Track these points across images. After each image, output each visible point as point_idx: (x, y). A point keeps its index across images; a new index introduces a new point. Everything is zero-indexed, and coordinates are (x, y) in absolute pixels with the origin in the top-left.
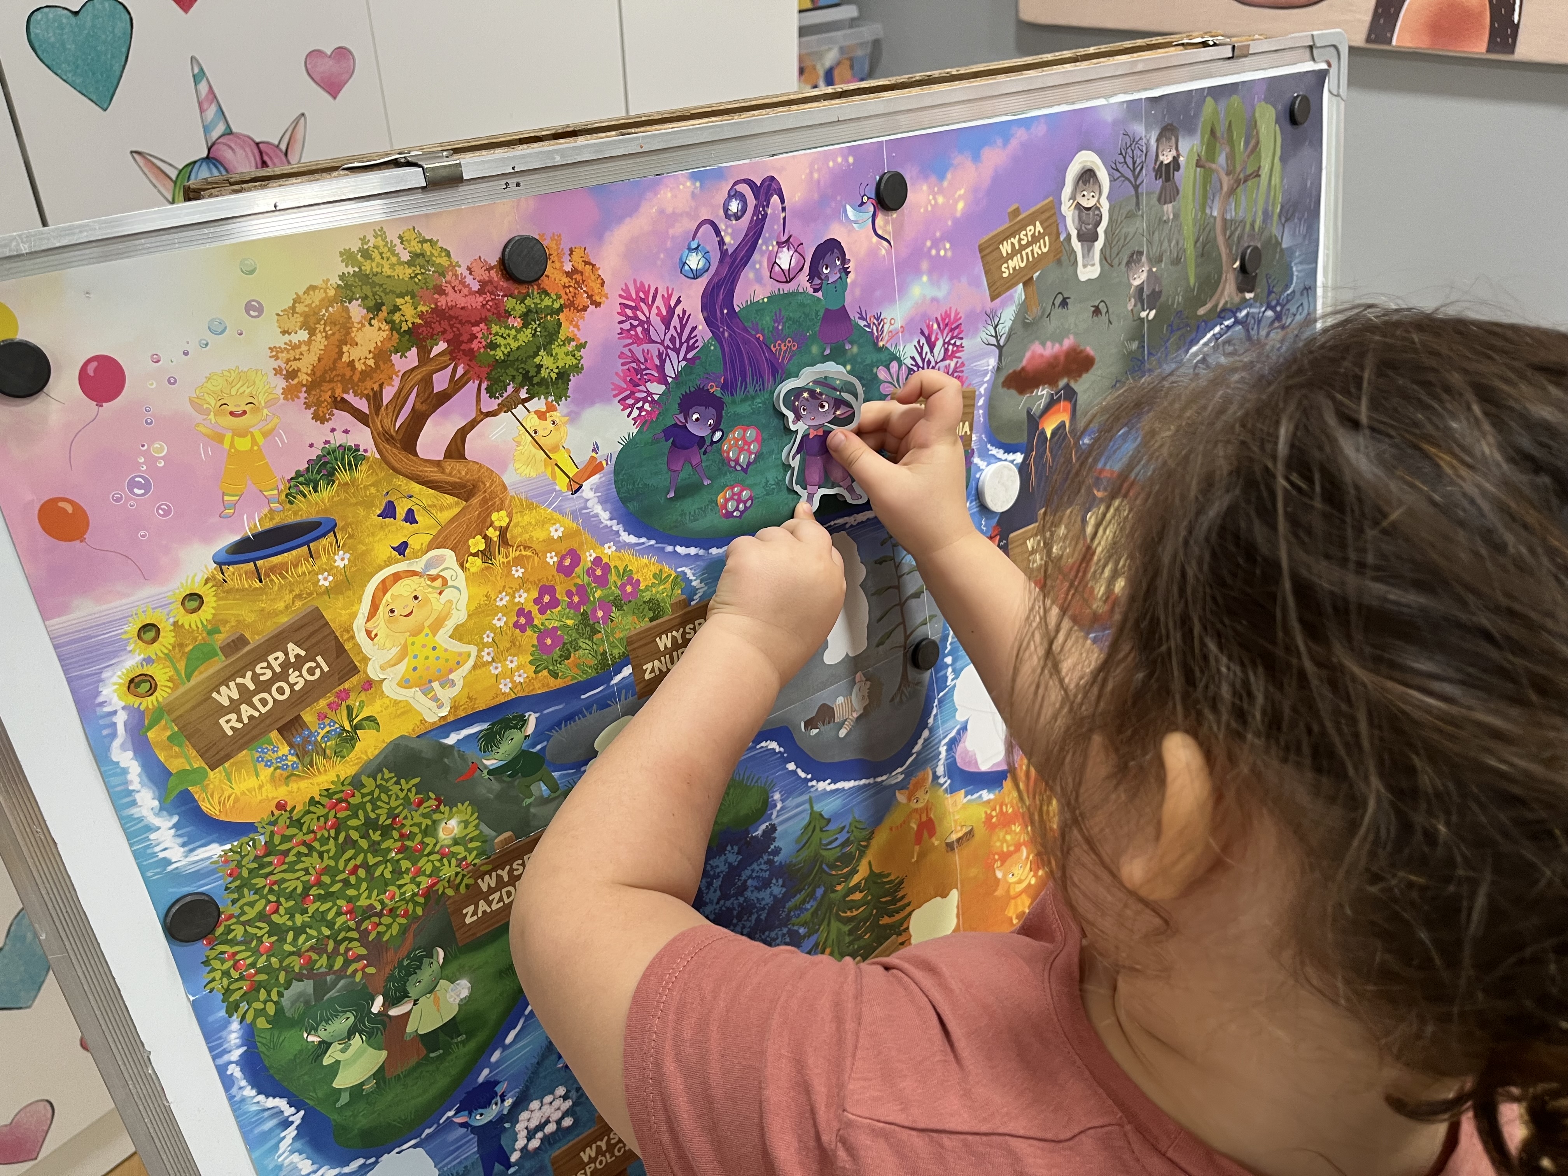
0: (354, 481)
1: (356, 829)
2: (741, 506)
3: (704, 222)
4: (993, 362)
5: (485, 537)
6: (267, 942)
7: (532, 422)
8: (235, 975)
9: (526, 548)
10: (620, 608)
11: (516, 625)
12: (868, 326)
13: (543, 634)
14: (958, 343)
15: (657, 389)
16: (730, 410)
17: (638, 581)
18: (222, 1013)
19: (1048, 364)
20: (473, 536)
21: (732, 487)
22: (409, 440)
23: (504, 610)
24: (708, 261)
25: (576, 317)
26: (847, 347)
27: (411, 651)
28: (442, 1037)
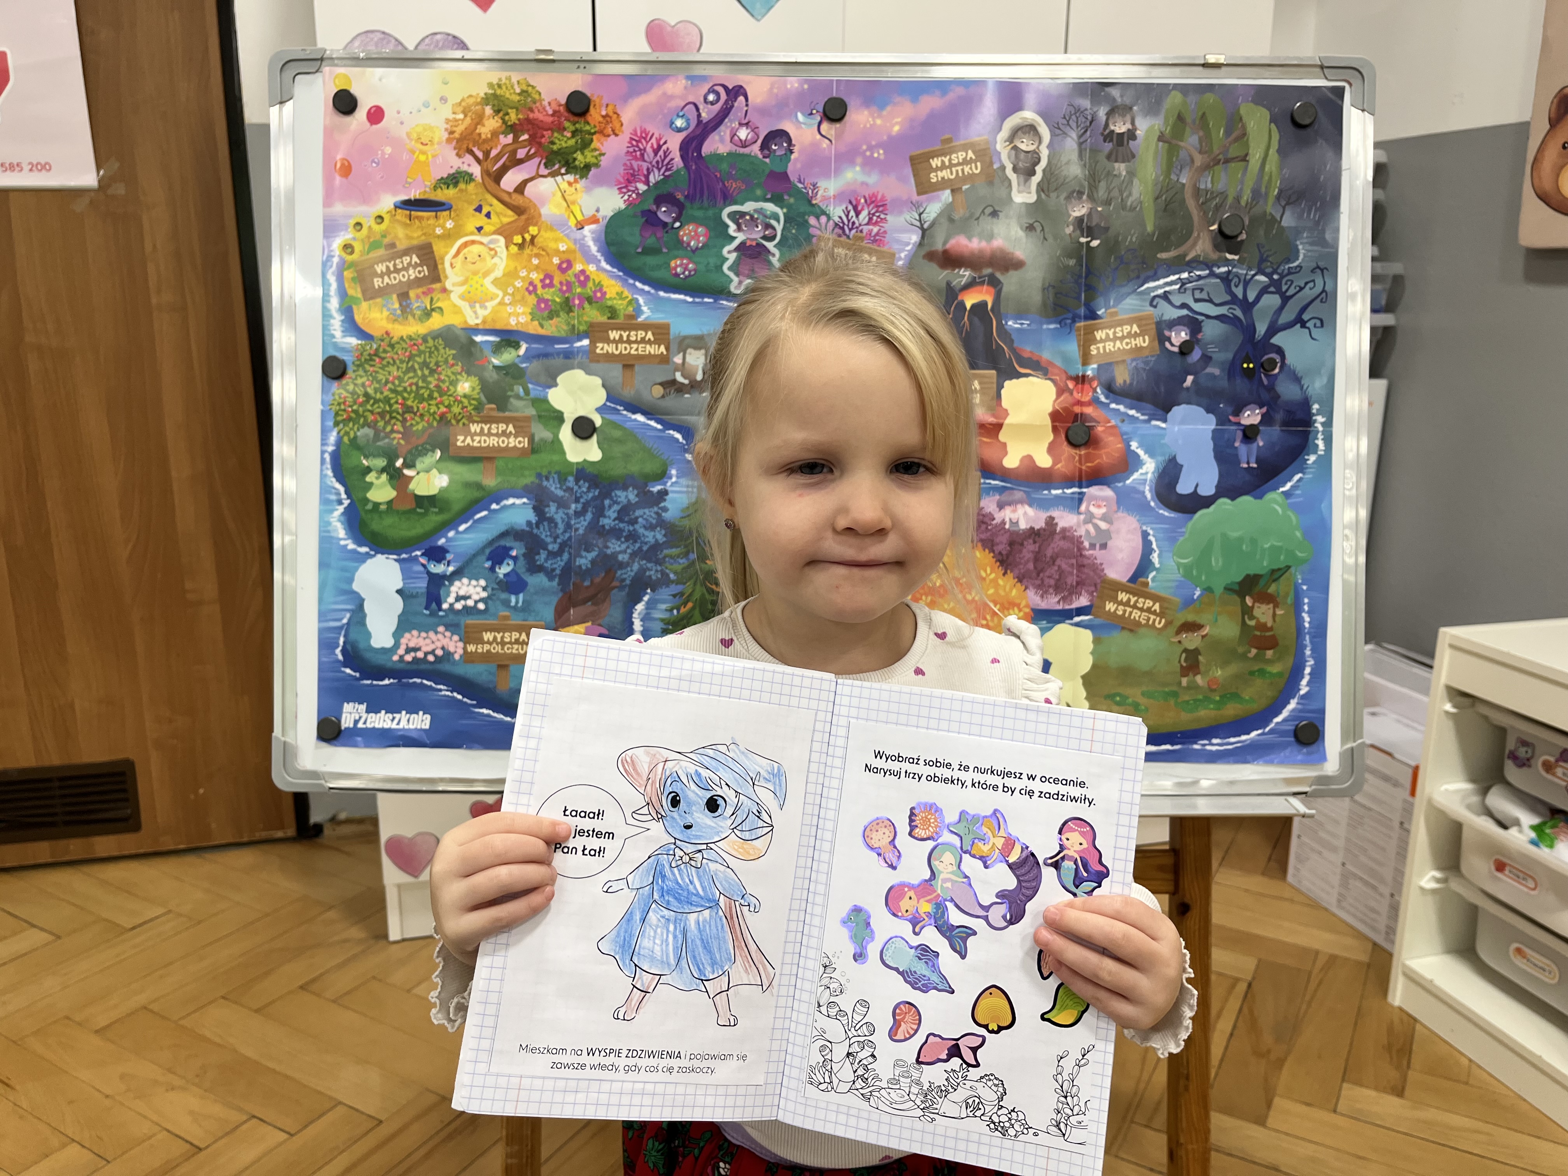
0: (466, 190)
1: (418, 363)
2: (687, 273)
3: (690, 103)
4: (915, 238)
5: (523, 237)
6: (361, 399)
7: (564, 186)
8: (343, 407)
9: (543, 250)
10: (590, 303)
11: (527, 289)
12: (806, 188)
13: (540, 300)
14: (882, 216)
15: (642, 187)
17: (605, 293)
18: (330, 423)
19: (972, 254)
20: (517, 234)
21: (682, 259)
22: (497, 177)
23: (523, 279)
24: (688, 124)
25: (603, 139)
26: (786, 197)
27: (471, 282)
28: (426, 502)
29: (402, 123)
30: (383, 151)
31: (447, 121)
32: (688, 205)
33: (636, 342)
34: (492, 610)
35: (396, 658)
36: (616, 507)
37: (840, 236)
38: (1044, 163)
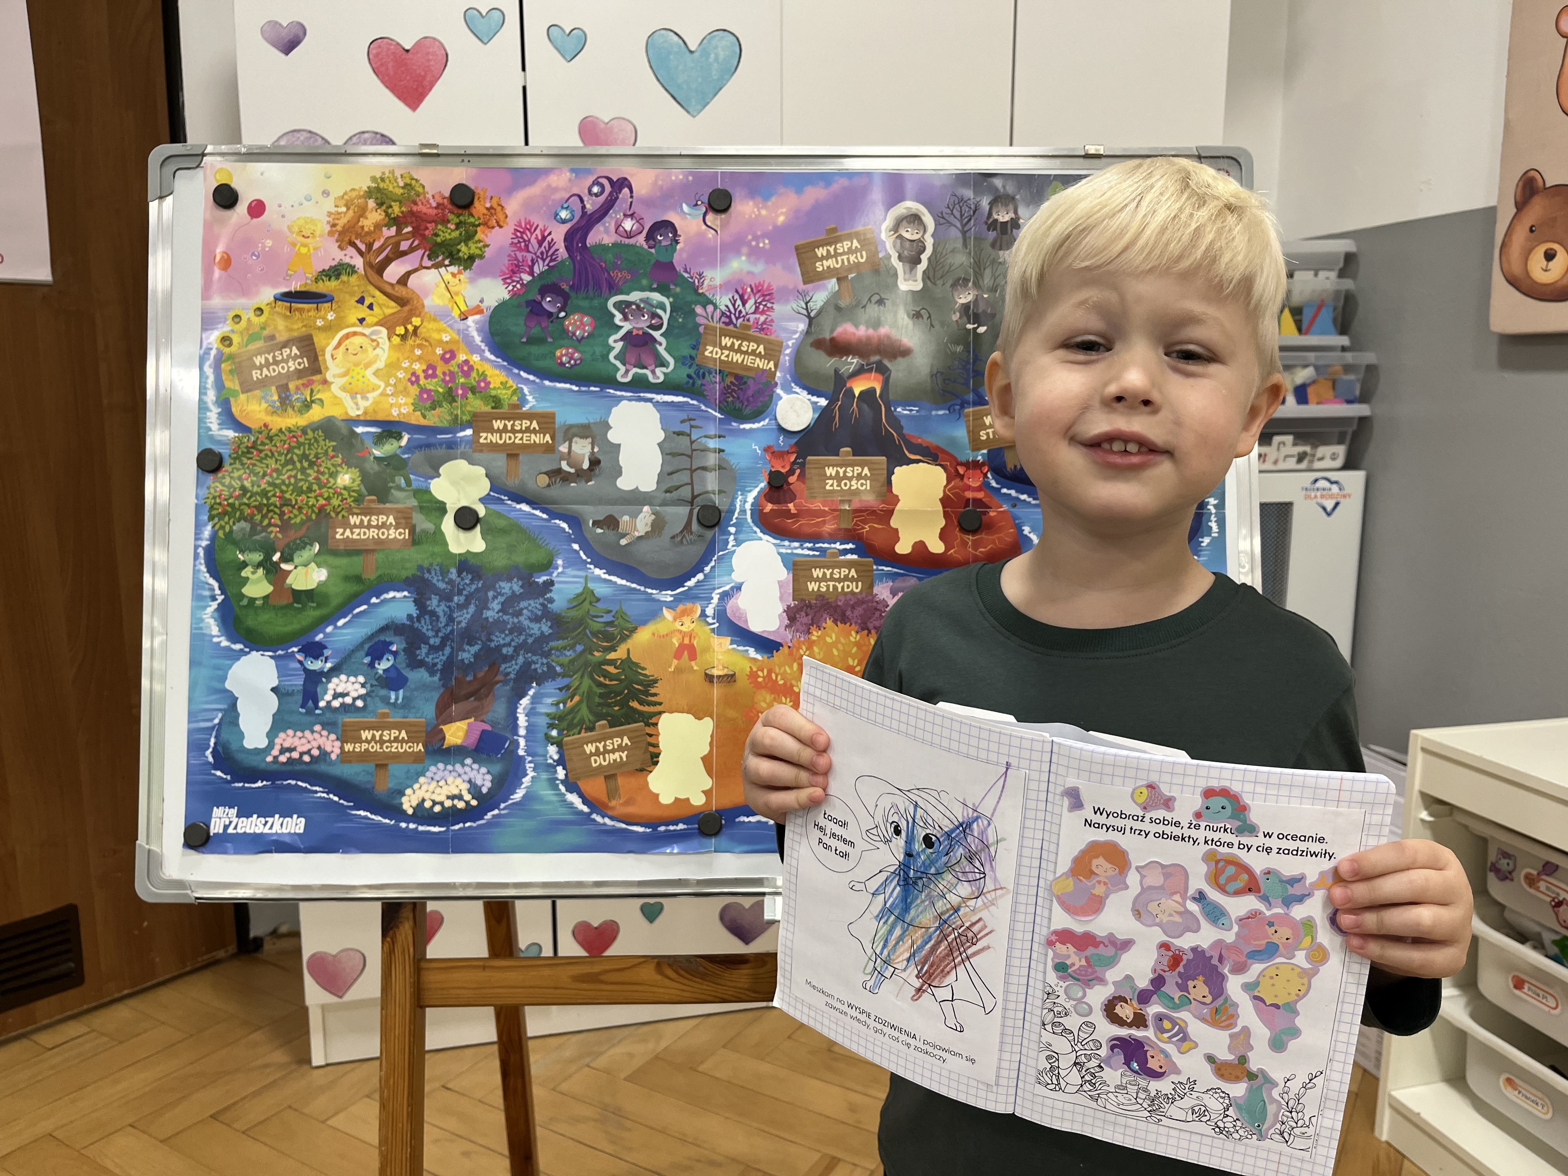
0: (348, 281)
1: (297, 455)
2: (572, 362)
3: (574, 195)
4: (802, 326)
5: (406, 328)
6: (238, 493)
7: (448, 277)
8: (218, 501)
9: (426, 341)
10: (474, 393)
11: (409, 380)
12: (692, 278)
13: (423, 390)
14: (769, 305)
15: (527, 278)
16: (574, 301)
17: (489, 383)
18: (206, 518)
19: (860, 340)
20: (399, 326)
21: (568, 348)
22: (380, 269)
23: (405, 370)
24: (573, 216)
25: (487, 231)
26: (672, 287)
27: (351, 373)
28: (303, 597)
29: (283, 216)
30: (263, 244)
31: (330, 214)
32: (573, 294)
33: (521, 431)
34: (371, 708)
35: (269, 759)
36: (501, 599)
37: (727, 324)
38: (929, 251)
